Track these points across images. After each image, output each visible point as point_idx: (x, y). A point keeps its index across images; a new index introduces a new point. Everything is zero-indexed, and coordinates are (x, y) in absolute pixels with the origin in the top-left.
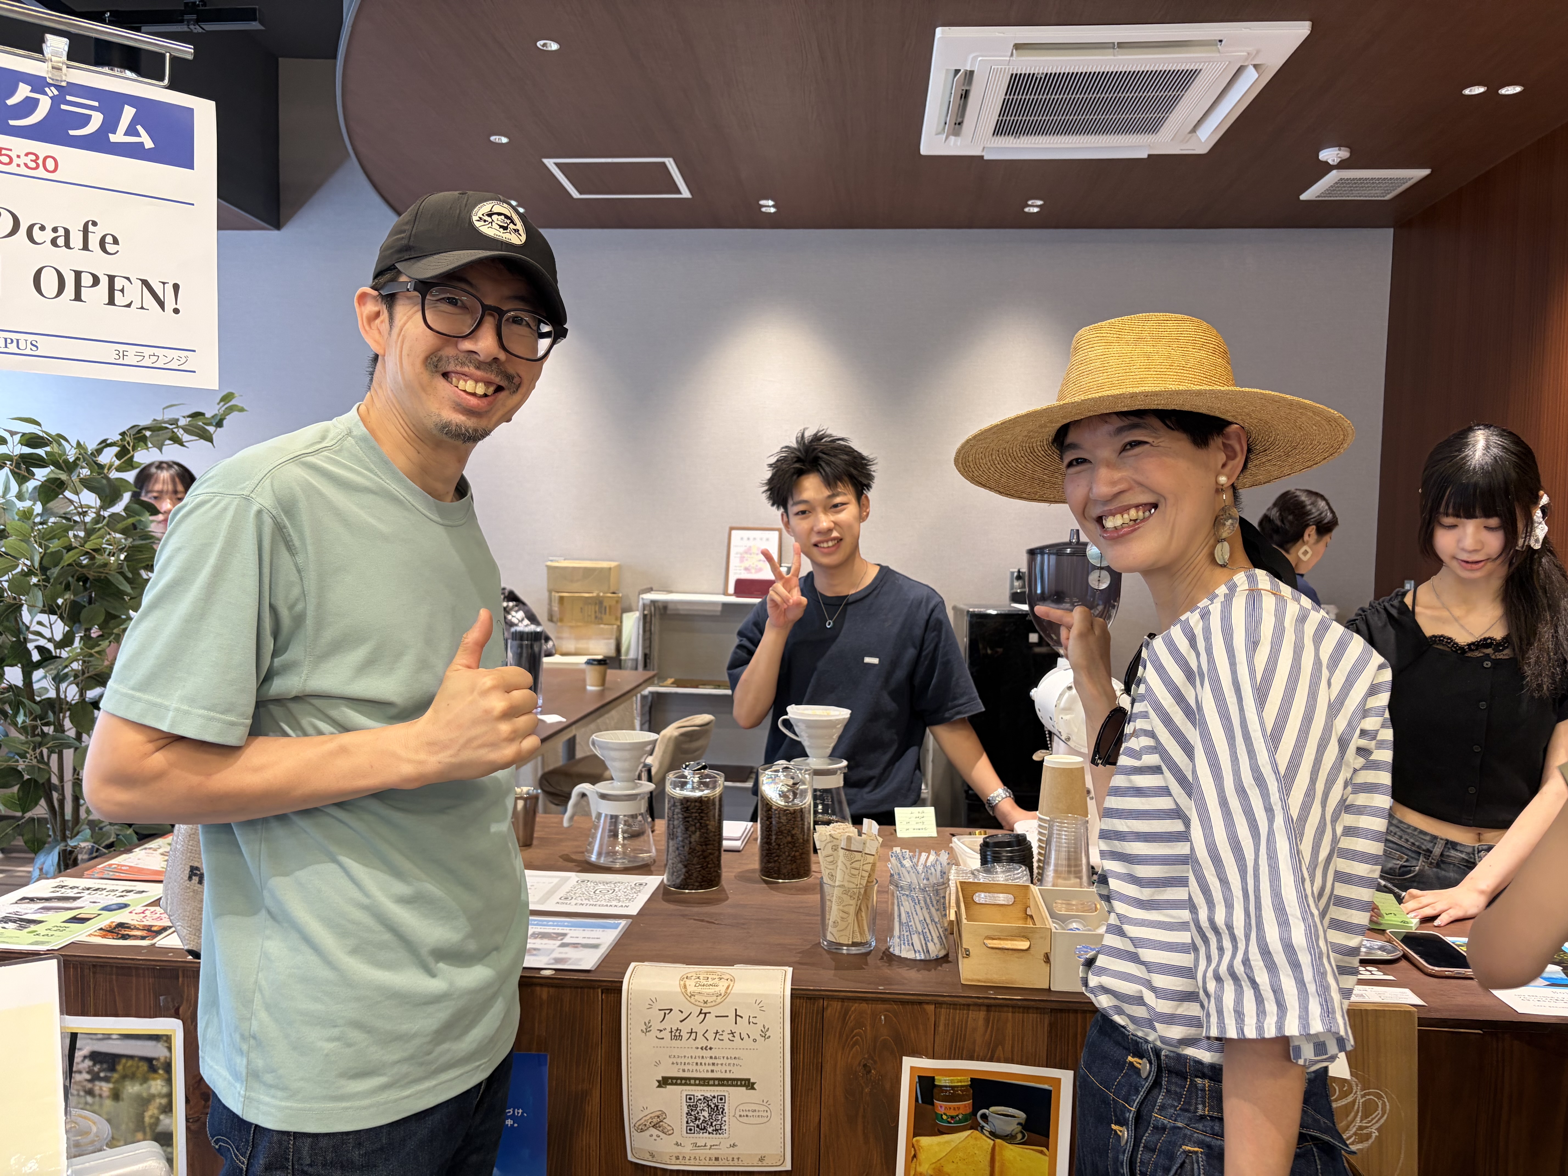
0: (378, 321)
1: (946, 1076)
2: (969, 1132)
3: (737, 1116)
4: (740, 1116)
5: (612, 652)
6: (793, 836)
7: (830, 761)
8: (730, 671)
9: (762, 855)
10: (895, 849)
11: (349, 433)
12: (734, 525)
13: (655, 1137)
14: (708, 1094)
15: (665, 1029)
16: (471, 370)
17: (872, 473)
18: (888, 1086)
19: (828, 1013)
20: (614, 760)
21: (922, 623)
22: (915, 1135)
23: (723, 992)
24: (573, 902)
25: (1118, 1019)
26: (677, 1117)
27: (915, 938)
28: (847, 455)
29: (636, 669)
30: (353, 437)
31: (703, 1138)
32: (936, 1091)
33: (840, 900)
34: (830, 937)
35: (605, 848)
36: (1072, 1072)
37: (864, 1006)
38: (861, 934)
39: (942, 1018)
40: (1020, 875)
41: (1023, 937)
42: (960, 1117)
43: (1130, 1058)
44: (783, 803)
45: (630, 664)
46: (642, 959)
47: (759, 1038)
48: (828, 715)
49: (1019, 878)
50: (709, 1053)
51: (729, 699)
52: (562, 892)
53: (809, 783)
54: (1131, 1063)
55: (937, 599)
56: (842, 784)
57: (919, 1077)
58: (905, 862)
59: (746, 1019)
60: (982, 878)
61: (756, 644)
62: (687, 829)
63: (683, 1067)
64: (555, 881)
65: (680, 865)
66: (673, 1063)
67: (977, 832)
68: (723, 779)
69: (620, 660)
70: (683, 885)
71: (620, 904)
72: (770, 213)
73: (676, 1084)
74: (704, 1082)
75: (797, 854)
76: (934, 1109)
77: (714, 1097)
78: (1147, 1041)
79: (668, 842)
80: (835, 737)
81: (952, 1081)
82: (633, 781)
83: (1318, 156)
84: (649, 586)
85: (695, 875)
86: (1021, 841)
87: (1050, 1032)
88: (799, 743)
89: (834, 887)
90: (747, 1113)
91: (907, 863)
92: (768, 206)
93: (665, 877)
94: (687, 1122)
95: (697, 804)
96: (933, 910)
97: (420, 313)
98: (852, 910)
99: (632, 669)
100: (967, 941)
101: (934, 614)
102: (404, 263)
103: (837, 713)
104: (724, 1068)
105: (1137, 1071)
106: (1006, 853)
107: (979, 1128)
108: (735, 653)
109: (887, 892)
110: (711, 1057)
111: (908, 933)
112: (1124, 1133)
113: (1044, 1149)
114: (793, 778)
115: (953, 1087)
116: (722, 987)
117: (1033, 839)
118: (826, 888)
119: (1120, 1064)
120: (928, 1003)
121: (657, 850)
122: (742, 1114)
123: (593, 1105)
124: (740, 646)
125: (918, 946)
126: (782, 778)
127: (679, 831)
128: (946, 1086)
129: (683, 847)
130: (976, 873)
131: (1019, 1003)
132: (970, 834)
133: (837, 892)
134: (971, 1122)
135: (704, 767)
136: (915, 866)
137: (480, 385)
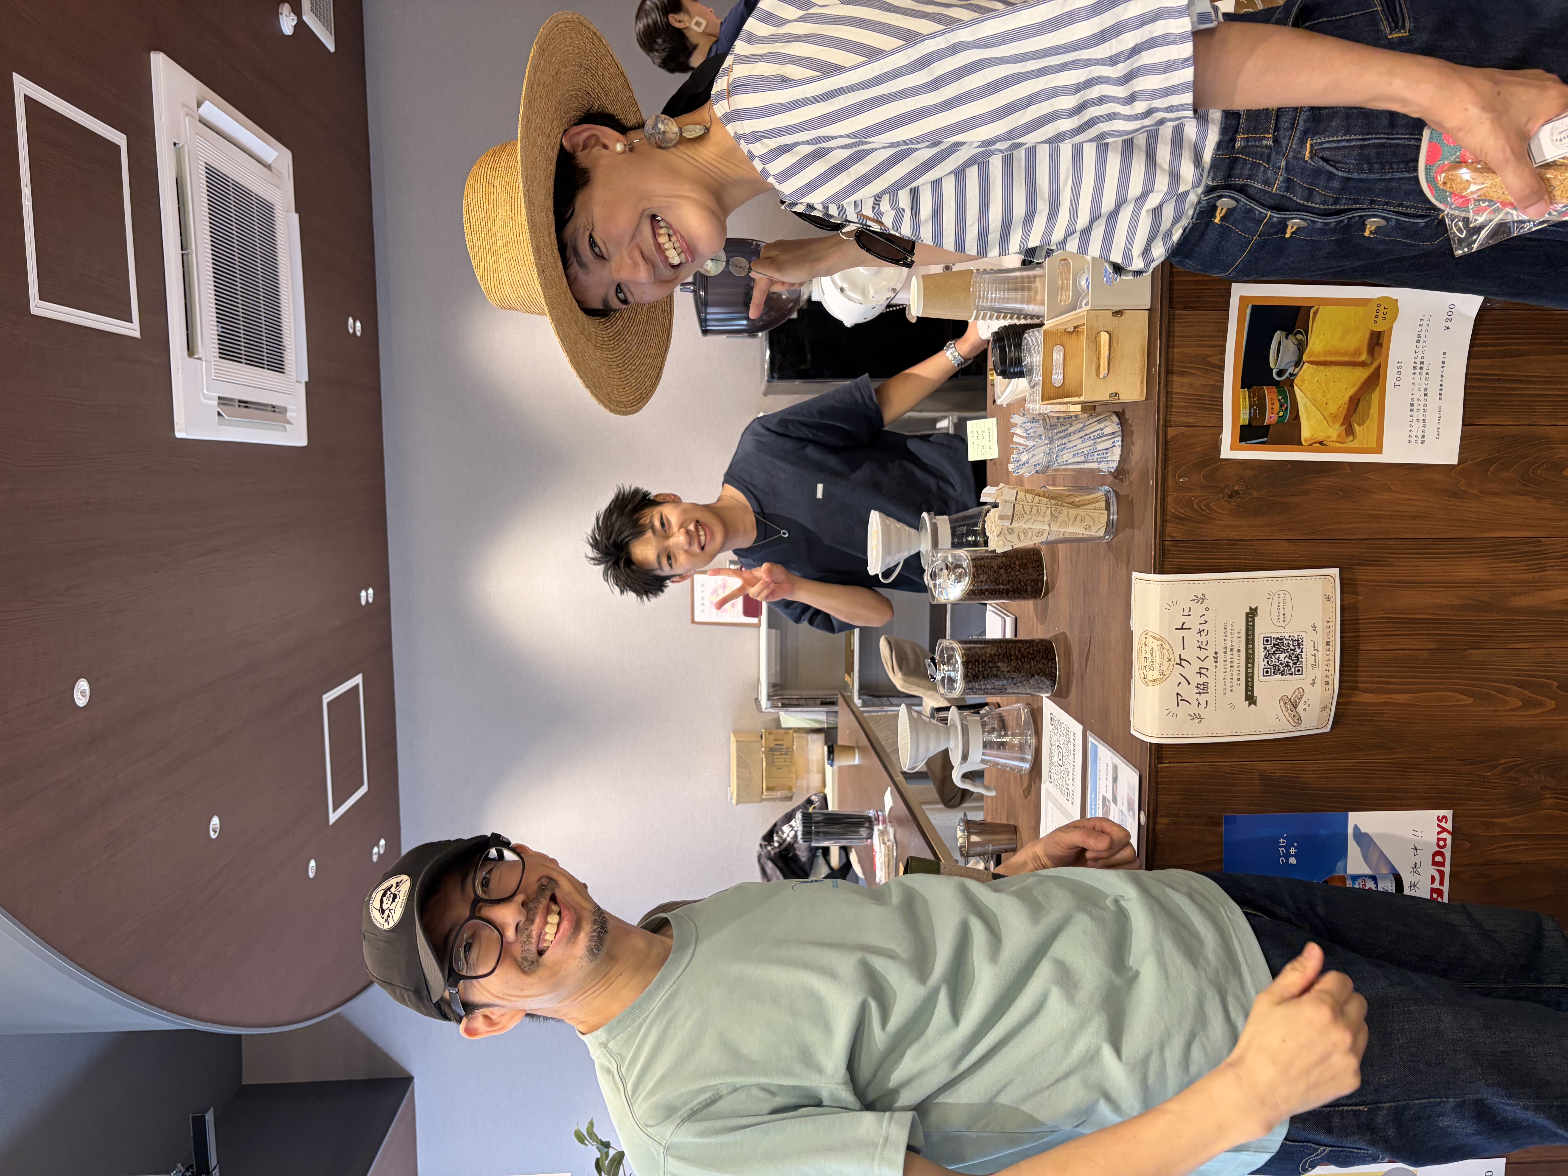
0: (493, 1017)
1: (1240, 413)
2: (1295, 387)
3: (1283, 625)
4: (1284, 621)
5: (821, 737)
6: (1000, 568)
7: (923, 530)
8: (836, 630)
9: (1019, 598)
10: (1010, 469)
11: (604, 1045)
12: (689, 619)
13: (1306, 706)
14: (1263, 654)
15: (1197, 700)
16: (535, 929)
17: (632, 488)
18: (1251, 473)
19: (1178, 536)
20: (928, 749)
21: (781, 440)
22: (1300, 443)
23: (1159, 643)
24: (1071, 788)
25: (1177, 236)
26: (1286, 685)
27: (1099, 447)
28: (612, 514)
29: (836, 712)
30: (608, 1041)
31: (1307, 658)
32: (1254, 424)
33: (1064, 524)
34: (1101, 533)
35: (1015, 755)
36: (1233, 285)
37: (1170, 499)
38: (1097, 502)
39: (1180, 419)
40: (1033, 338)
41: (1096, 338)
42: (1280, 398)
43: (1217, 220)
44: (967, 578)
45: (832, 719)
46: (1127, 723)
47: (1205, 605)
48: (877, 532)
49: (1036, 339)
50: (1221, 656)
51: (863, 630)
52: (1062, 799)
53: (947, 553)
54: (1222, 219)
55: (756, 425)
56: (946, 517)
57: (1240, 442)
58: (1024, 460)
59: (1185, 619)
60: (1038, 377)
61: (807, 608)
62: (995, 676)
63: (1235, 681)
64: (1050, 804)
65: (1032, 681)
66: (1232, 691)
67: (990, 378)
68: (944, 641)
69: (828, 728)
70: (1052, 677)
71: (1072, 741)
72: (374, 594)
73: (1253, 687)
74: (1250, 659)
75: (1017, 563)
76: (1273, 425)
77: (1265, 648)
78: (1199, 202)
79: (1009, 693)
80: (899, 525)
81: (1245, 408)
82: (948, 728)
83: (288, 36)
84: (753, 702)
85: (1041, 666)
86: (1000, 337)
87: (1193, 308)
88: (906, 561)
89: (1050, 531)
90: (1281, 614)
91: (1024, 457)
92: (367, 596)
93: (1044, 696)
94: (1291, 674)
95: (970, 667)
96: (1071, 430)
97: (480, 980)
98: (1073, 512)
99: (836, 717)
100: (1103, 395)
101: (771, 428)
102: (432, 995)
103: (874, 524)
104: (1236, 639)
105: (1230, 212)
106: (1011, 353)
107: (1292, 378)
108: (818, 627)
109: (1054, 476)
110: (1225, 652)
111: (1095, 454)
112: (1294, 223)
113: (1312, 311)
114: (941, 570)
115: (1251, 406)
116: (1155, 644)
117: (996, 325)
118: (1052, 538)
119: (1224, 231)
120: (1166, 435)
121: (1017, 702)
122: (1281, 620)
123: (1274, 768)
124: (811, 622)
125: (1108, 444)
126: (941, 580)
127: (998, 683)
128: (1250, 413)
129: (1013, 678)
130: (1032, 384)
131: (1164, 341)
132: (993, 385)
133: (1055, 528)
134: (1285, 387)
135: (933, 660)
136: (1027, 449)
137: (550, 919)
